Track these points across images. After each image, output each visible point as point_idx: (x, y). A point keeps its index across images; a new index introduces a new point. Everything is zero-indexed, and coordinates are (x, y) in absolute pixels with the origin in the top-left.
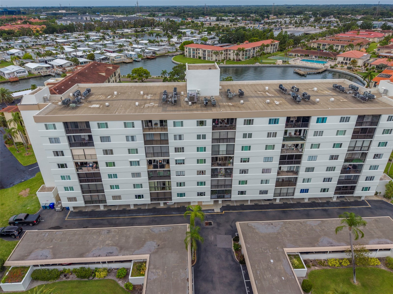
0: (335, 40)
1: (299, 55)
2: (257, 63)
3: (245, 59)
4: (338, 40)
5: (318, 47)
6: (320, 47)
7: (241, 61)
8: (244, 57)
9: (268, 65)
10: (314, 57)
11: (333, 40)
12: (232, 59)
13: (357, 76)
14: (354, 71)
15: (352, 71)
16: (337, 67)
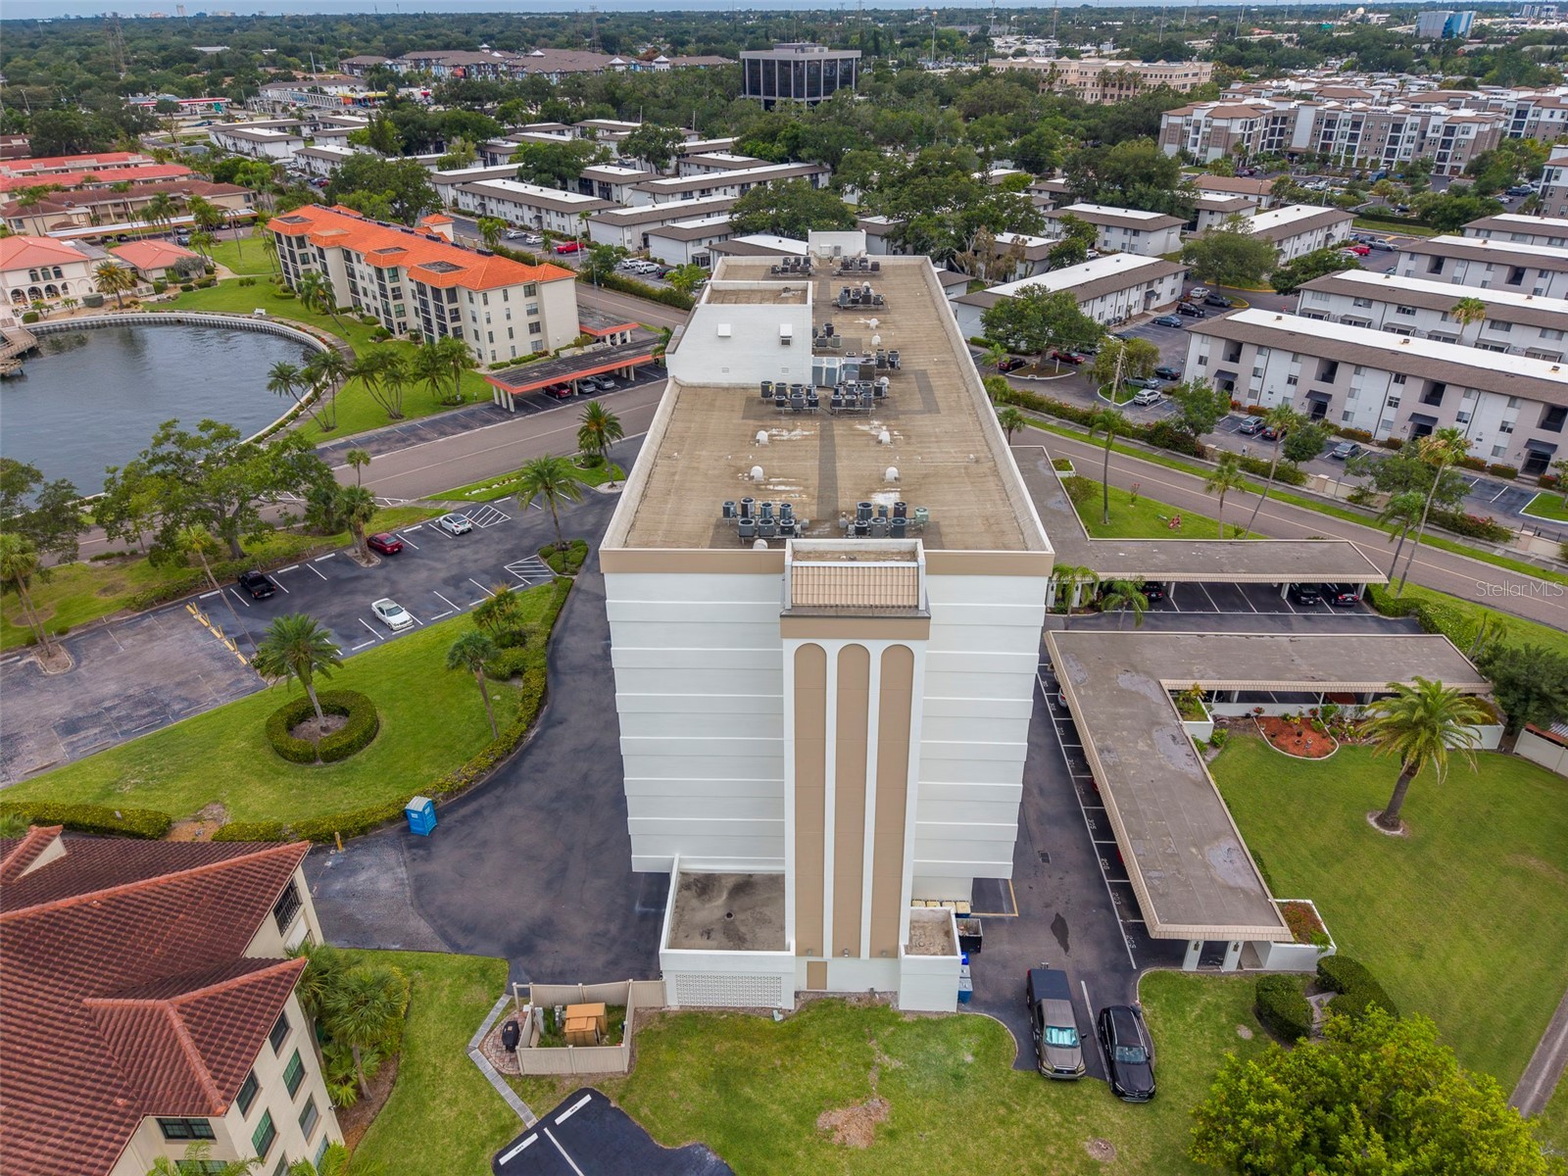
13: (177, 315)
14: (128, 306)
15: (122, 307)
16: (52, 312)
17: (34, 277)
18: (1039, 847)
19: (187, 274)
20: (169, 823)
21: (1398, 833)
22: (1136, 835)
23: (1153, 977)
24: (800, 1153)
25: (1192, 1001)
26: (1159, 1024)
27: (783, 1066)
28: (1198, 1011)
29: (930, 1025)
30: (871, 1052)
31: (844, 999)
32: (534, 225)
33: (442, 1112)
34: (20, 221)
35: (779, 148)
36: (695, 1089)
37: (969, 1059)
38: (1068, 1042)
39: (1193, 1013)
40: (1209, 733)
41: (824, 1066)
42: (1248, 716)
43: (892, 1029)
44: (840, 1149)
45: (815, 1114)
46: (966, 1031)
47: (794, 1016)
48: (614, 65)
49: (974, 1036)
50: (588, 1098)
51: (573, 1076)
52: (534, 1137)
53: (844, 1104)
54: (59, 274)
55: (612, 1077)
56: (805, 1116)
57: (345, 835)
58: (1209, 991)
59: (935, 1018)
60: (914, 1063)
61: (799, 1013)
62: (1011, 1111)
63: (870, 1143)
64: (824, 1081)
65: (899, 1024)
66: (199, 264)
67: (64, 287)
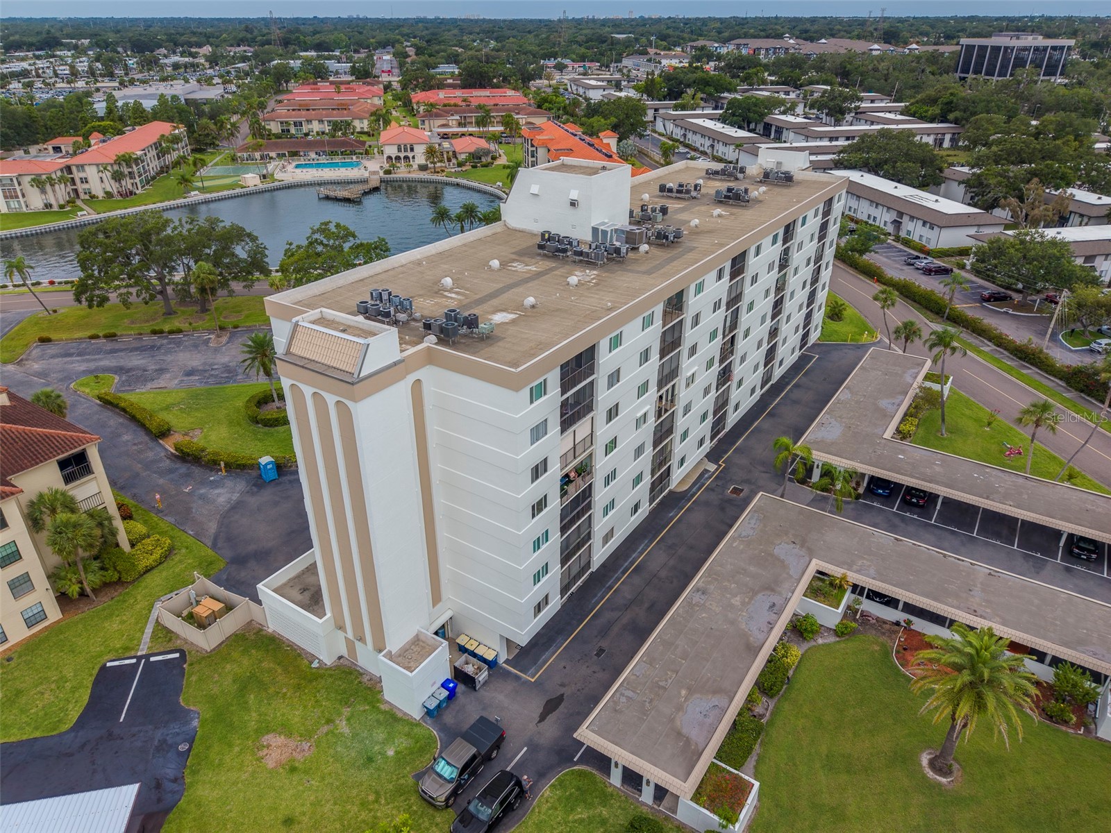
0: (299, 110)
1: (273, 154)
2: (193, 193)
3: (142, 187)
4: (308, 110)
5: (283, 131)
6: (288, 131)
7: (135, 194)
8: (137, 180)
9: (226, 193)
10: (313, 155)
11: (293, 110)
12: (101, 194)
13: (458, 180)
14: (438, 172)
15: (435, 172)
16: (399, 170)
17: (399, 150)
18: (604, 644)
19: (480, 159)
20: (169, 430)
21: (944, 780)
22: (650, 660)
23: (581, 774)
24: (237, 749)
25: (590, 806)
26: (545, 807)
27: (285, 694)
28: (584, 816)
29: (393, 718)
30: (340, 714)
31: (361, 674)
32: (709, 151)
33: (114, 625)
34: (424, 121)
35: (936, 110)
36: (230, 679)
37: (391, 753)
38: (446, 775)
39: (581, 813)
40: (837, 620)
41: (305, 707)
42: (898, 624)
43: (367, 708)
44: (257, 760)
45: (268, 731)
46: (408, 735)
47: (327, 669)
48: (871, 50)
49: (410, 740)
50: (177, 655)
51: (185, 640)
52: (134, 661)
53: (289, 735)
54: (412, 150)
55: (199, 650)
56: (265, 728)
57: (228, 465)
58: (611, 806)
59: (400, 715)
60: (355, 735)
61: (330, 668)
62: (377, 801)
63: (276, 767)
64: (295, 717)
65: (374, 707)
66: (487, 152)
67: (413, 157)
